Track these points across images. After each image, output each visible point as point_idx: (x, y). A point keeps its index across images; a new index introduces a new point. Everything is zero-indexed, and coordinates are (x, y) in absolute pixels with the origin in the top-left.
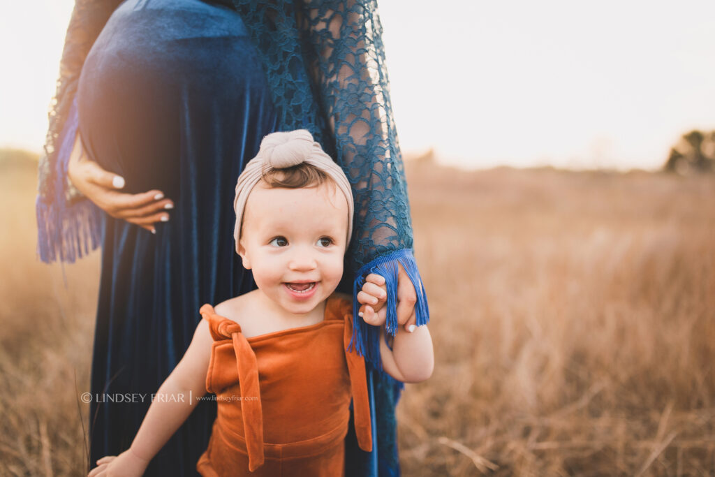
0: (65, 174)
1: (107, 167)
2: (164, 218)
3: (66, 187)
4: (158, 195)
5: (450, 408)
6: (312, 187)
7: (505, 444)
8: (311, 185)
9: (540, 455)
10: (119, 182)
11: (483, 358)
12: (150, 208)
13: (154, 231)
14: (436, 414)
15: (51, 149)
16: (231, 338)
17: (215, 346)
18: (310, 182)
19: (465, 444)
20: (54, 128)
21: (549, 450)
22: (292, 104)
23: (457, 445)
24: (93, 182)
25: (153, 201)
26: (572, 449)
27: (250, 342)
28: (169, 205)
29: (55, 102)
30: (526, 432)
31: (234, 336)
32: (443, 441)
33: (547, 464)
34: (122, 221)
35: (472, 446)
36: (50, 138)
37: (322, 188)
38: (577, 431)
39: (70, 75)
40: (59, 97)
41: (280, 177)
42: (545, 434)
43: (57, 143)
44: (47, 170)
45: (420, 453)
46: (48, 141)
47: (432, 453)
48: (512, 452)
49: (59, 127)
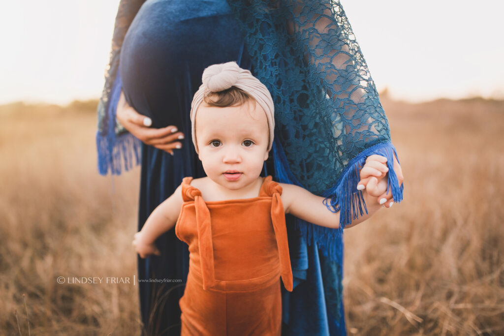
0: (115, 116)
1: (140, 112)
2: (178, 146)
3: (115, 125)
4: (173, 129)
5: (392, 276)
6: (237, 106)
7: (432, 303)
8: (236, 105)
9: (458, 313)
10: (148, 121)
11: (416, 241)
12: (169, 139)
13: (172, 153)
14: (381, 281)
15: (106, 99)
16: (194, 200)
17: (184, 205)
18: (236, 102)
19: (401, 304)
20: (108, 86)
21: (466, 309)
22: (262, 54)
23: (395, 304)
24: (131, 122)
25: (171, 134)
26: (483, 309)
27: (207, 204)
28: (181, 136)
29: (108, 67)
30: (450, 295)
31: (196, 198)
32: (385, 300)
33: (464, 320)
34: (152, 147)
35: (406, 305)
36: (105, 93)
37: (245, 106)
38: (489, 297)
39: (117, 49)
40: (111, 64)
41: (215, 99)
42: (463, 298)
43: (110, 96)
44: (103, 114)
45: (368, 307)
46: (103, 95)
47: (377, 308)
48: (436, 310)
49: (110, 85)
